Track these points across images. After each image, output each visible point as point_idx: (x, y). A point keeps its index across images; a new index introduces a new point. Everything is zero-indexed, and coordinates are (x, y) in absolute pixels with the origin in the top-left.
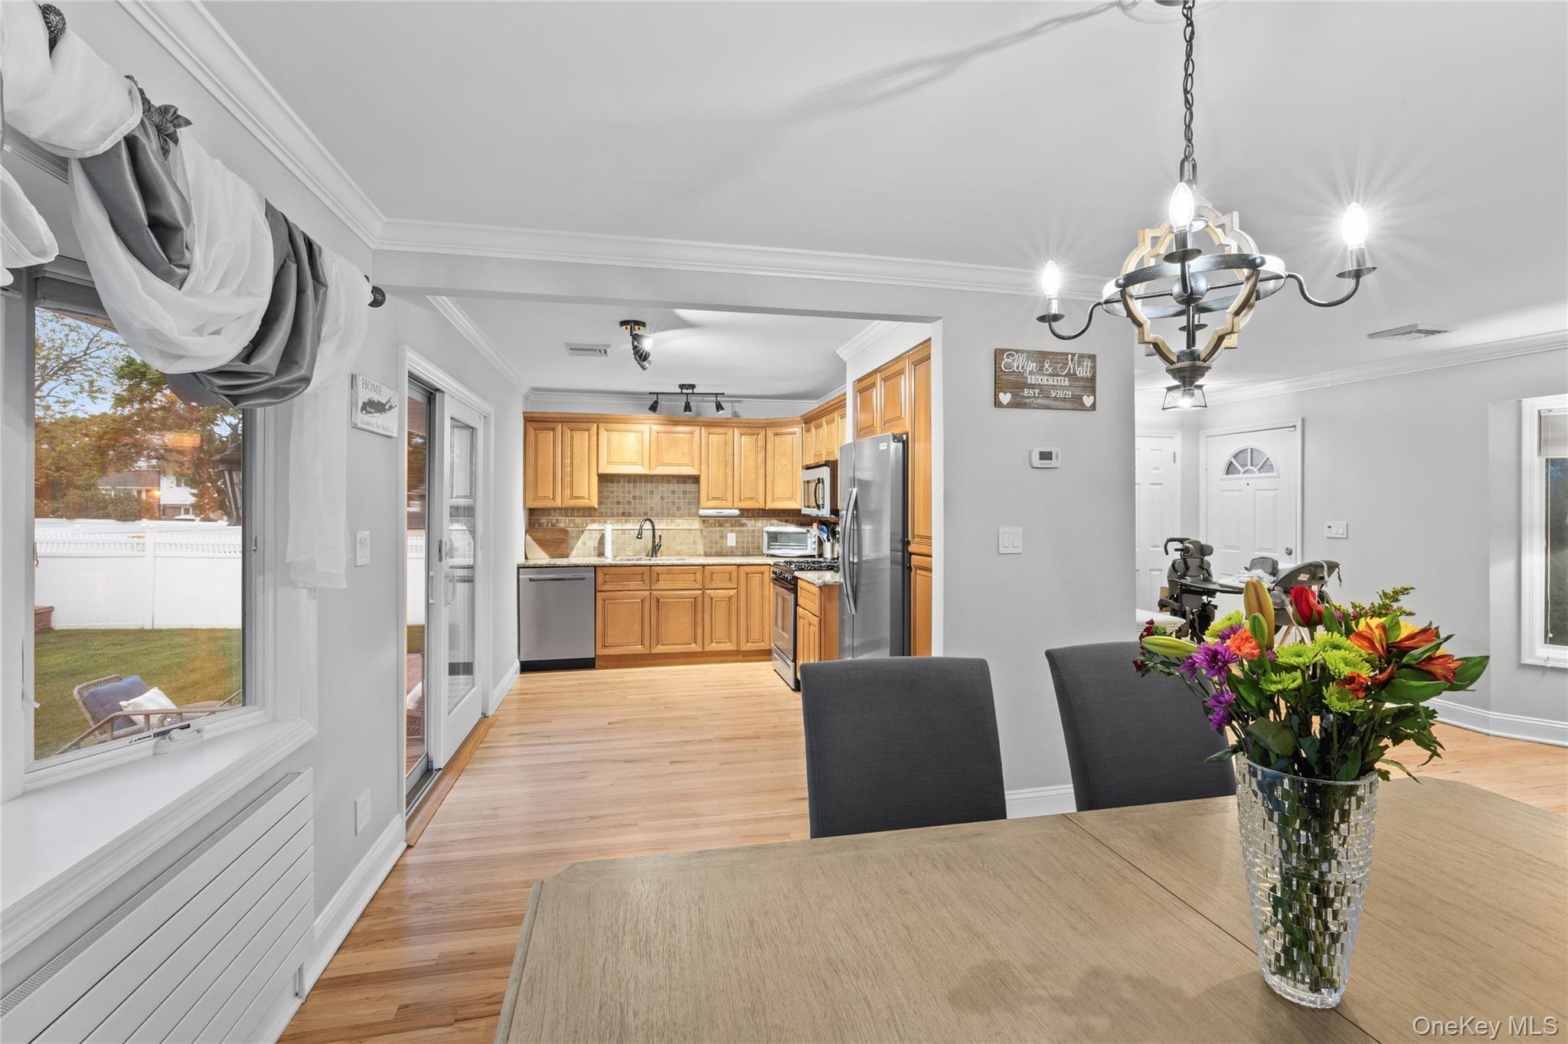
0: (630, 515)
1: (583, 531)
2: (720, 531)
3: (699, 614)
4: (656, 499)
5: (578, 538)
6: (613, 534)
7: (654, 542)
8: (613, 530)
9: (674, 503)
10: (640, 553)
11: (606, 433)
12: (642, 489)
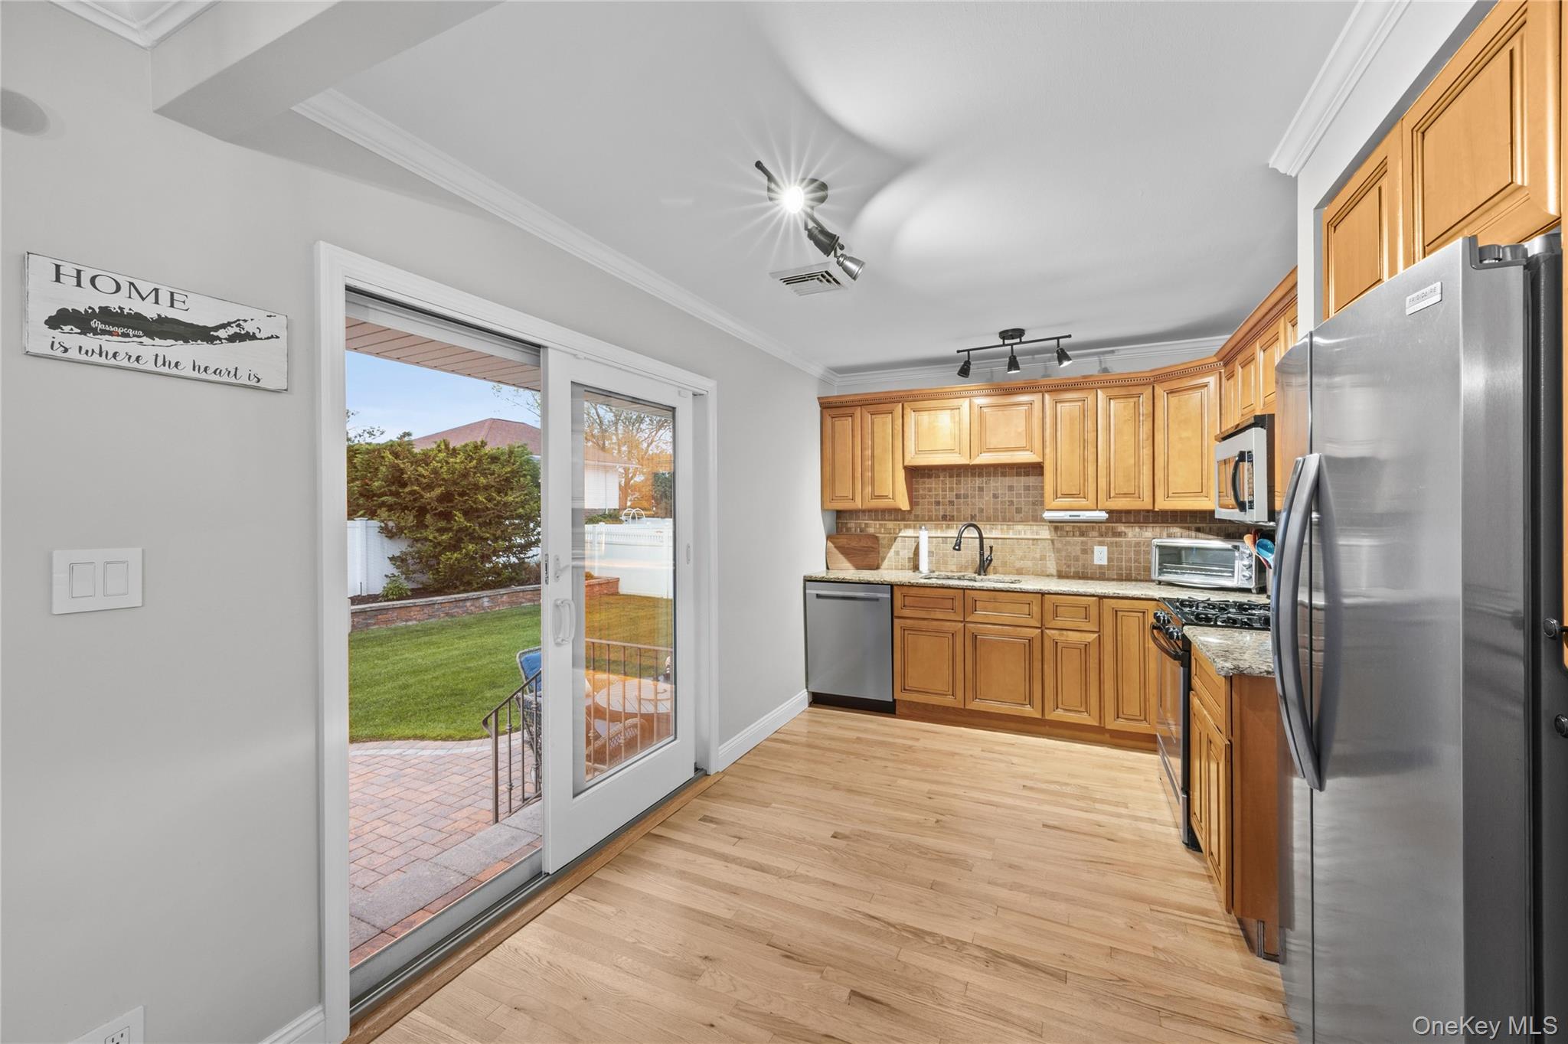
0: (952, 519)
1: (895, 538)
2: (1082, 542)
3: (1037, 665)
4: (987, 497)
5: (890, 546)
6: (929, 542)
7: (982, 555)
8: (929, 537)
9: (1011, 503)
10: (966, 568)
11: (913, 414)
12: (968, 484)
